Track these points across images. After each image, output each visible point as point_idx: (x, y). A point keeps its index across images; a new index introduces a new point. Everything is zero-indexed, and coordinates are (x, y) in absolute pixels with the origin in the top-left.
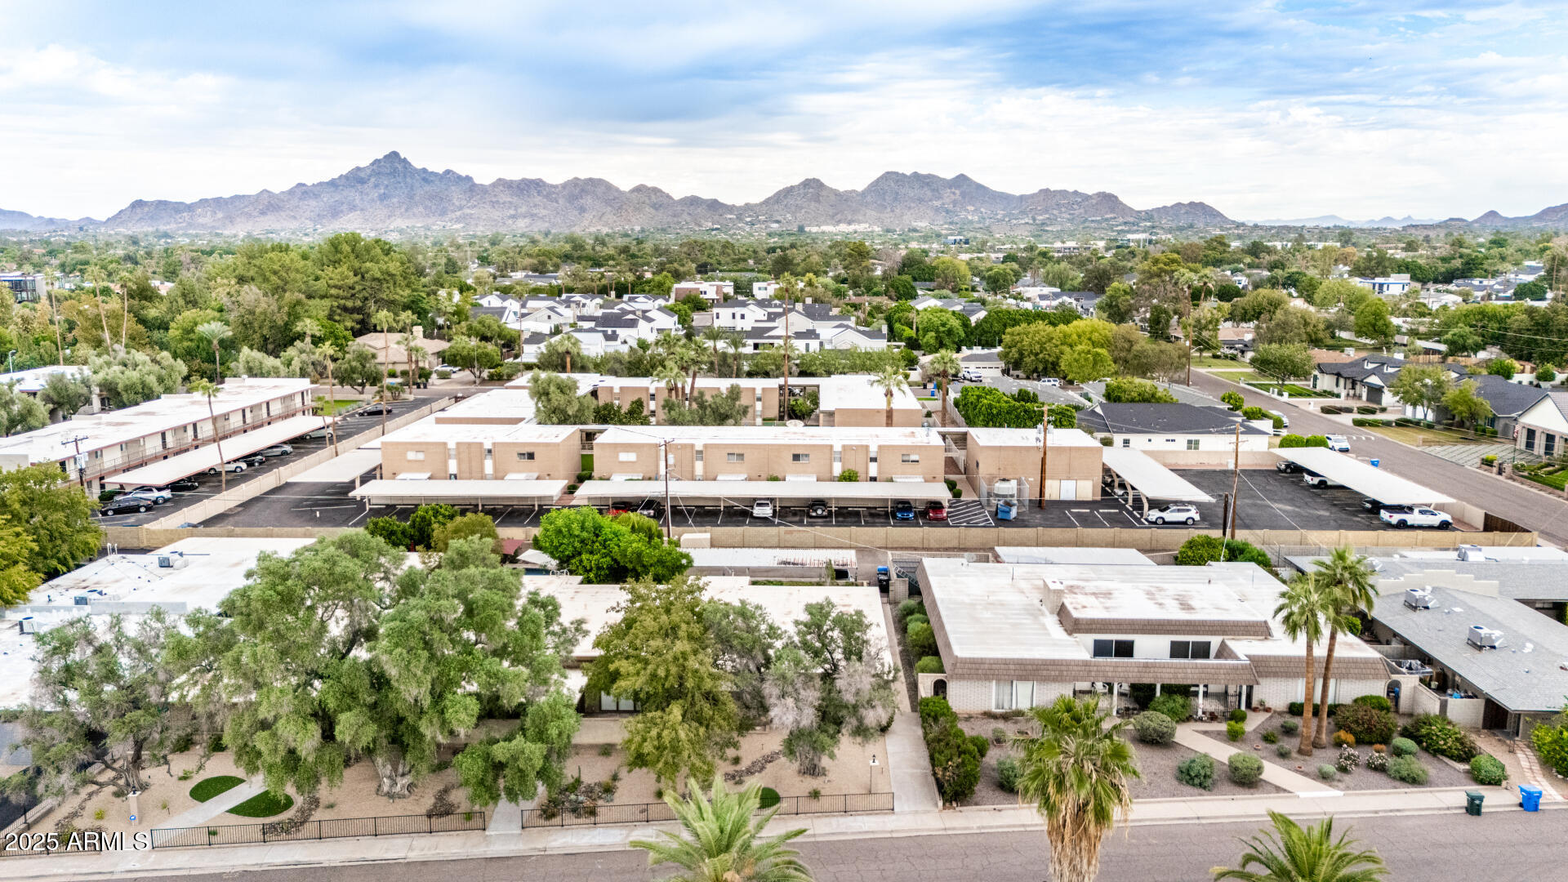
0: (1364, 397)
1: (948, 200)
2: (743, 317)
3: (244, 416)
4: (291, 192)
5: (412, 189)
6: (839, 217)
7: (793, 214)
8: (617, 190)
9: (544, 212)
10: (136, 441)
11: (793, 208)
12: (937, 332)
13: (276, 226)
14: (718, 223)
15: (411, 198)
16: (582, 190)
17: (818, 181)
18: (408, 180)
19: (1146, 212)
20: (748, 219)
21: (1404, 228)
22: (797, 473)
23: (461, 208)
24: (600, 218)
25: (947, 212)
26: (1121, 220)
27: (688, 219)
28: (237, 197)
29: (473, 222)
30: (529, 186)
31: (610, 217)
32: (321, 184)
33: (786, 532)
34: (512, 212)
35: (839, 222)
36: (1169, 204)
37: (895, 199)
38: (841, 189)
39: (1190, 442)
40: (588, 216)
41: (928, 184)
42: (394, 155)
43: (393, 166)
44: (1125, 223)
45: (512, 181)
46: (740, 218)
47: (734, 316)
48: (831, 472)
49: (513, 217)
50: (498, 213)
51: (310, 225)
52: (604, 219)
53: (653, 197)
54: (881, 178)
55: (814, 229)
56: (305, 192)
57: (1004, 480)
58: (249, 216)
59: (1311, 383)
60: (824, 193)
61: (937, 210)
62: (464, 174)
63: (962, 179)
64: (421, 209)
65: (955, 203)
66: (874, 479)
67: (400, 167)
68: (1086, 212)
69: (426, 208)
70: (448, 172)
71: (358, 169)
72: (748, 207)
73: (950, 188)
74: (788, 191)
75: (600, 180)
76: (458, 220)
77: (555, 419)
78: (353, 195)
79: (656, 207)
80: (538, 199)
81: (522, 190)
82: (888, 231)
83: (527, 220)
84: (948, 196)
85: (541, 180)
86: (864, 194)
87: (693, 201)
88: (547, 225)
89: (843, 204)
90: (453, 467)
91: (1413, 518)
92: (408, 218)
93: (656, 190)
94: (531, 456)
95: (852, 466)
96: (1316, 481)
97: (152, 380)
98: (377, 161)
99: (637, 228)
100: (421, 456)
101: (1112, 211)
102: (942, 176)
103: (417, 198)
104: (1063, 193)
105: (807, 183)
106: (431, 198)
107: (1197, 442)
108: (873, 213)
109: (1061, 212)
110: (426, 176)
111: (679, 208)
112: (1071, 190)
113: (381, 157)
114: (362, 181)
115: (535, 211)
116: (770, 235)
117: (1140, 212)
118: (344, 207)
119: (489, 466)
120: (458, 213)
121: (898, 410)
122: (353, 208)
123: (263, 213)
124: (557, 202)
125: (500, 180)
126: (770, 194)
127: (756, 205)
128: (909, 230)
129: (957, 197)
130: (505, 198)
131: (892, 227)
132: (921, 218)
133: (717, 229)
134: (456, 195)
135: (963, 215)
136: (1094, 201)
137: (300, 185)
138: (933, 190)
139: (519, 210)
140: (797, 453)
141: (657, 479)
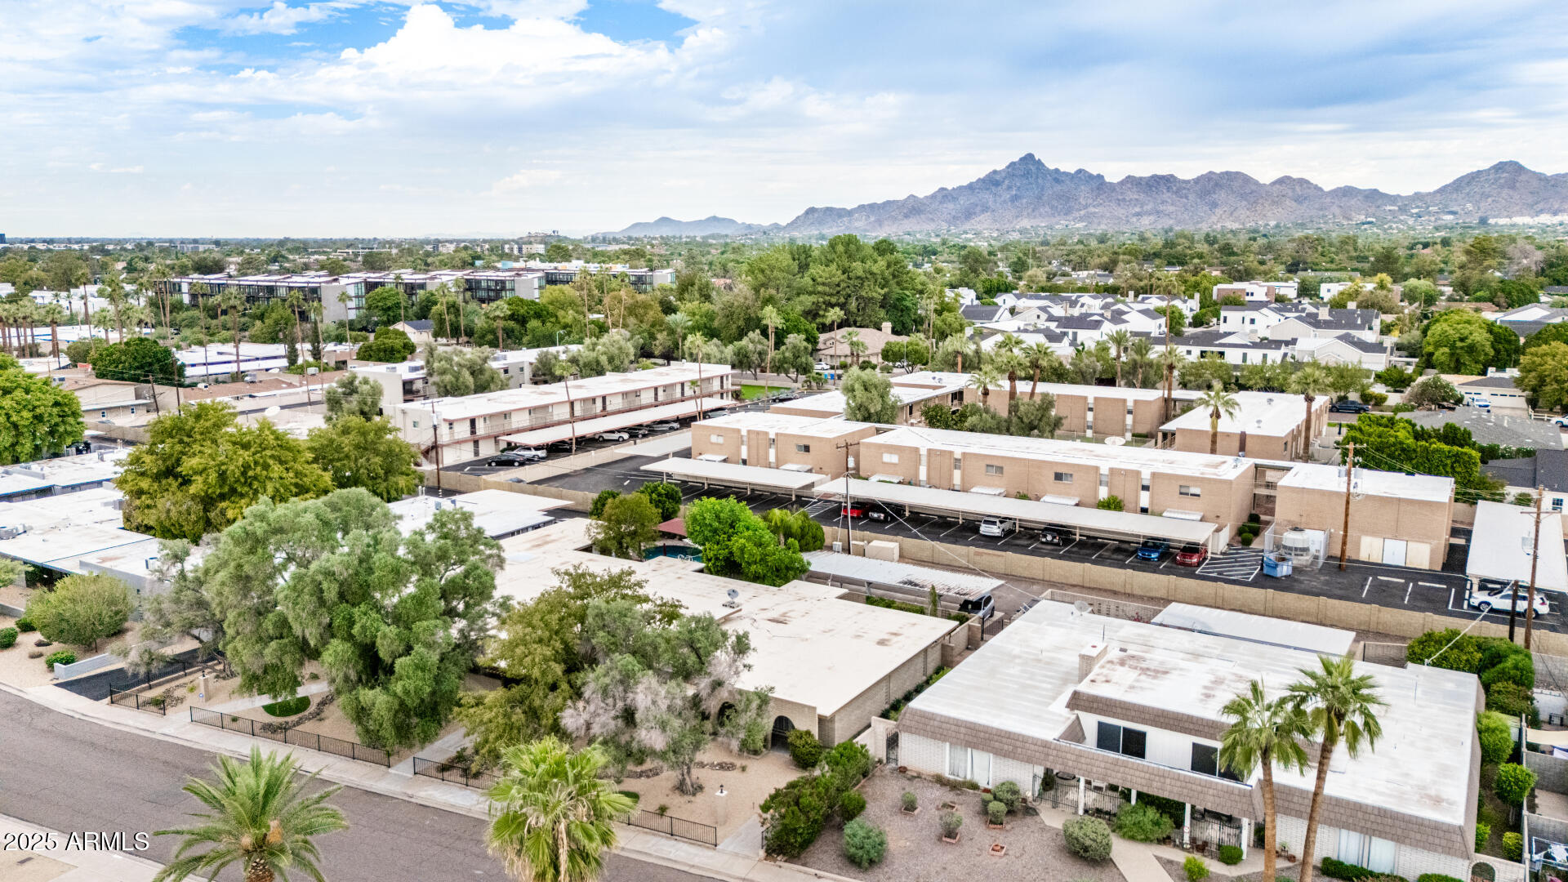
3: (656, 394)
4: (933, 196)
5: (1042, 190)
6: (1541, 206)
7: (1476, 203)
8: (1256, 183)
9: (1171, 209)
10: (545, 407)
11: (1477, 197)
13: (917, 228)
14: (1374, 215)
15: (1039, 198)
16: (1217, 185)
17: (1517, 163)
18: (1040, 181)
20: (1414, 211)
22: (1059, 494)
23: (1086, 207)
24: (1231, 214)
27: (1337, 211)
28: (888, 202)
29: (1096, 220)
30: (1158, 183)
31: (1243, 213)
32: (960, 188)
34: (1137, 209)
35: (1539, 212)
40: (1219, 211)
42: (1029, 157)
43: (1028, 167)
45: (1141, 178)
46: (1403, 209)
48: (1095, 497)
49: (1138, 214)
50: (1123, 211)
51: (945, 226)
52: (1235, 214)
53: (1298, 188)
55: (1506, 222)
56: (945, 196)
57: (1296, 529)
58: (894, 219)
60: (1522, 178)
62: (1095, 173)
64: (1047, 209)
66: (1144, 511)
67: (1033, 168)
69: (1052, 207)
70: (1080, 171)
71: (995, 172)
72: (1418, 196)
75: (1237, 173)
76: (1081, 219)
78: (987, 197)
79: (1299, 200)
80: (1166, 196)
81: (1150, 187)
83: (1152, 218)
85: (1172, 176)
87: (1347, 192)
88: (1171, 222)
89: (1549, 189)
90: (744, 453)
92: (1035, 217)
93: (1302, 182)
94: (807, 449)
95: (1119, 493)
97: (604, 359)
98: (1012, 164)
99: (1272, 223)
100: (721, 440)
103: (1045, 198)
105: (1501, 167)
106: (1059, 197)
110: (1058, 176)
111: (1328, 200)
113: (1016, 159)
114: (997, 184)
115: (1161, 208)
116: (1437, 229)
118: (979, 208)
119: (772, 455)
120: (1082, 213)
121: (1253, 436)
122: (985, 209)
123: (906, 216)
124: (1187, 198)
125: (1129, 177)
126: (1449, 181)
127: (1429, 194)
130: (1132, 195)
133: (1369, 223)
134: (1084, 193)
137: (942, 189)
139: (1145, 208)
140: (1059, 471)
141: (917, 484)
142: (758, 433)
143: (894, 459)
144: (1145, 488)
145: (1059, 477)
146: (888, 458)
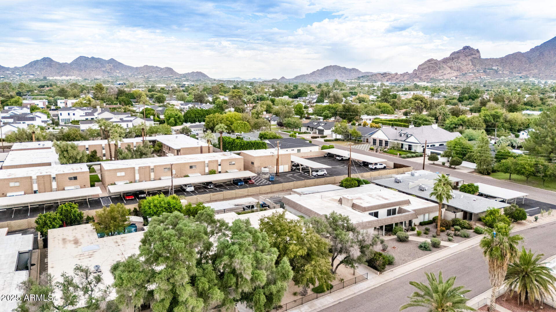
0: (317, 133)
1: (108, 68)
2: (74, 114)
6: (61, 73)
7: (40, 71)
11: (39, 69)
12: (175, 118)
17: (50, 58)
19: (183, 75)
20: (18, 73)
21: (263, 82)
22: (192, 173)
25: (108, 72)
26: (175, 77)
33: (213, 195)
35: (62, 75)
36: (190, 72)
37: (85, 67)
38: (61, 62)
39: (298, 150)
41: (98, 61)
44: (177, 78)
46: (13, 73)
47: (69, 114)
48: (205, 171)
54: (78, 58)
55: (51, 78)
57: (265, 168)
59: (299, 130)
60: (53, 63)
61: (104, 72)
63: (112, 61)
65: (111, 69)
66: (220, 172)
68: (162, 74)
72: (16, 68)
73: (108, 63)
74: (36, 62)
77: (71, 162)
82: (85, 79)
84: (108, 67)
86: (71, 64)
89: (62, 68)
90: (35, 187)
91: (378, 166)
94: (75, 178)
95: (211, 168)
96: (341, 158)
100: (17, 184)
101: (172, 74)
102: (104, 59)
104: (153, 67)
105: (45, 59)
107: (300, 150)
108: (77, 72)
109: (153, 74)
112: (155, 66)
116: (30, 80)
117: (181, 74)
119: (54, 185)
127: (20, 68)
128: (95, 79)
129: (111, 67)
131: (86, 78)
132: (98, 75)
133: (3, 78)
135: (115, 74)
136: (165, 70)
138: (101, 64)
140: (191, 165)
141: (135, 182)
142: (43, 176)
143: (123, 174)
144: (220, 165)
145: (191, 167)
146: (119, 174)
